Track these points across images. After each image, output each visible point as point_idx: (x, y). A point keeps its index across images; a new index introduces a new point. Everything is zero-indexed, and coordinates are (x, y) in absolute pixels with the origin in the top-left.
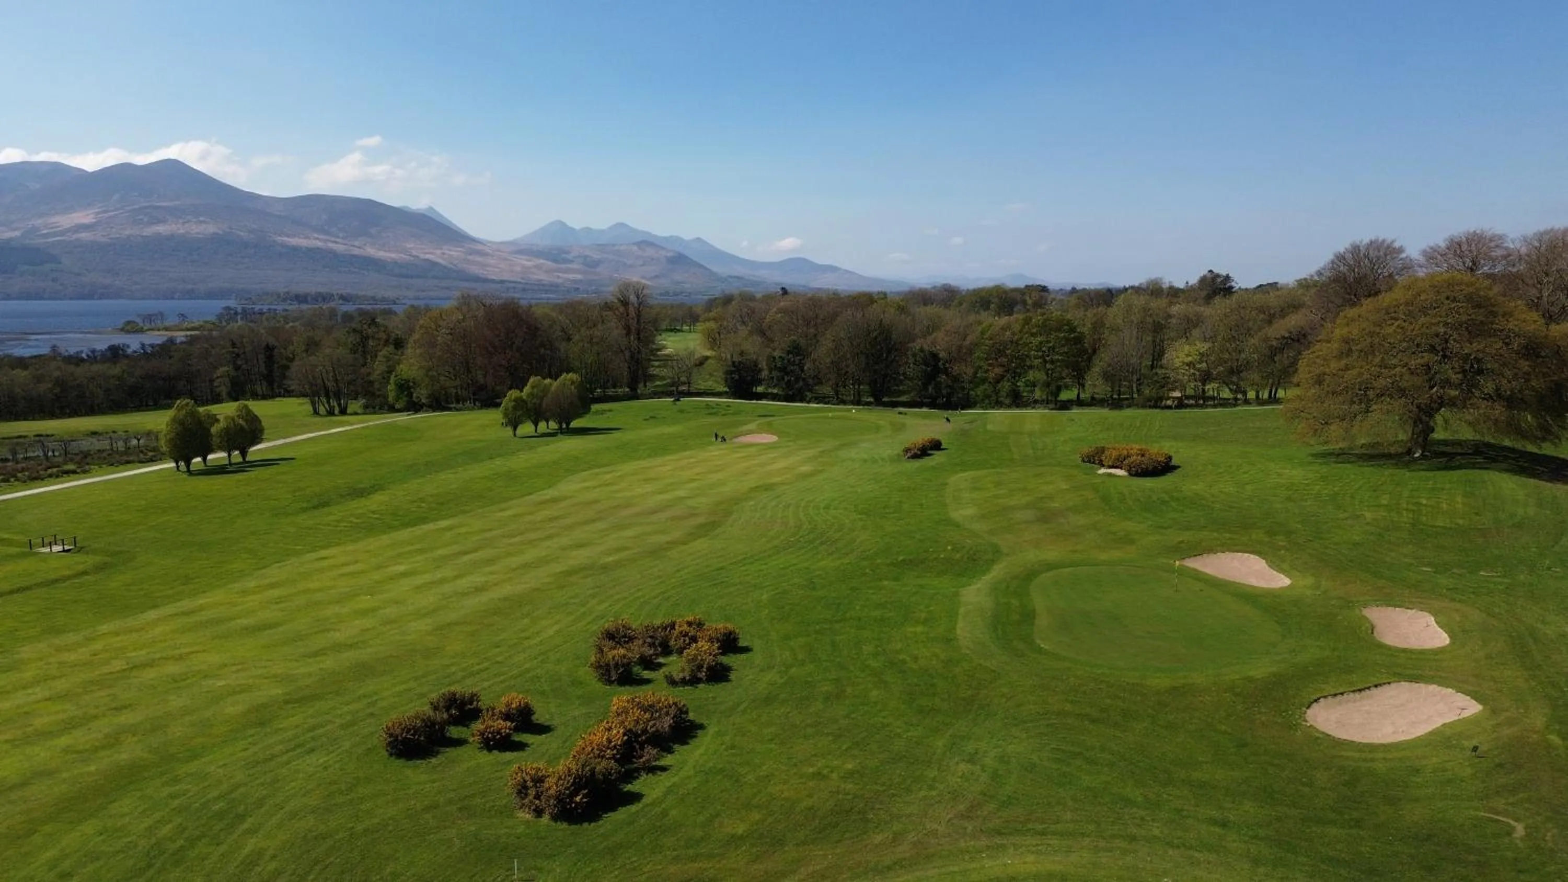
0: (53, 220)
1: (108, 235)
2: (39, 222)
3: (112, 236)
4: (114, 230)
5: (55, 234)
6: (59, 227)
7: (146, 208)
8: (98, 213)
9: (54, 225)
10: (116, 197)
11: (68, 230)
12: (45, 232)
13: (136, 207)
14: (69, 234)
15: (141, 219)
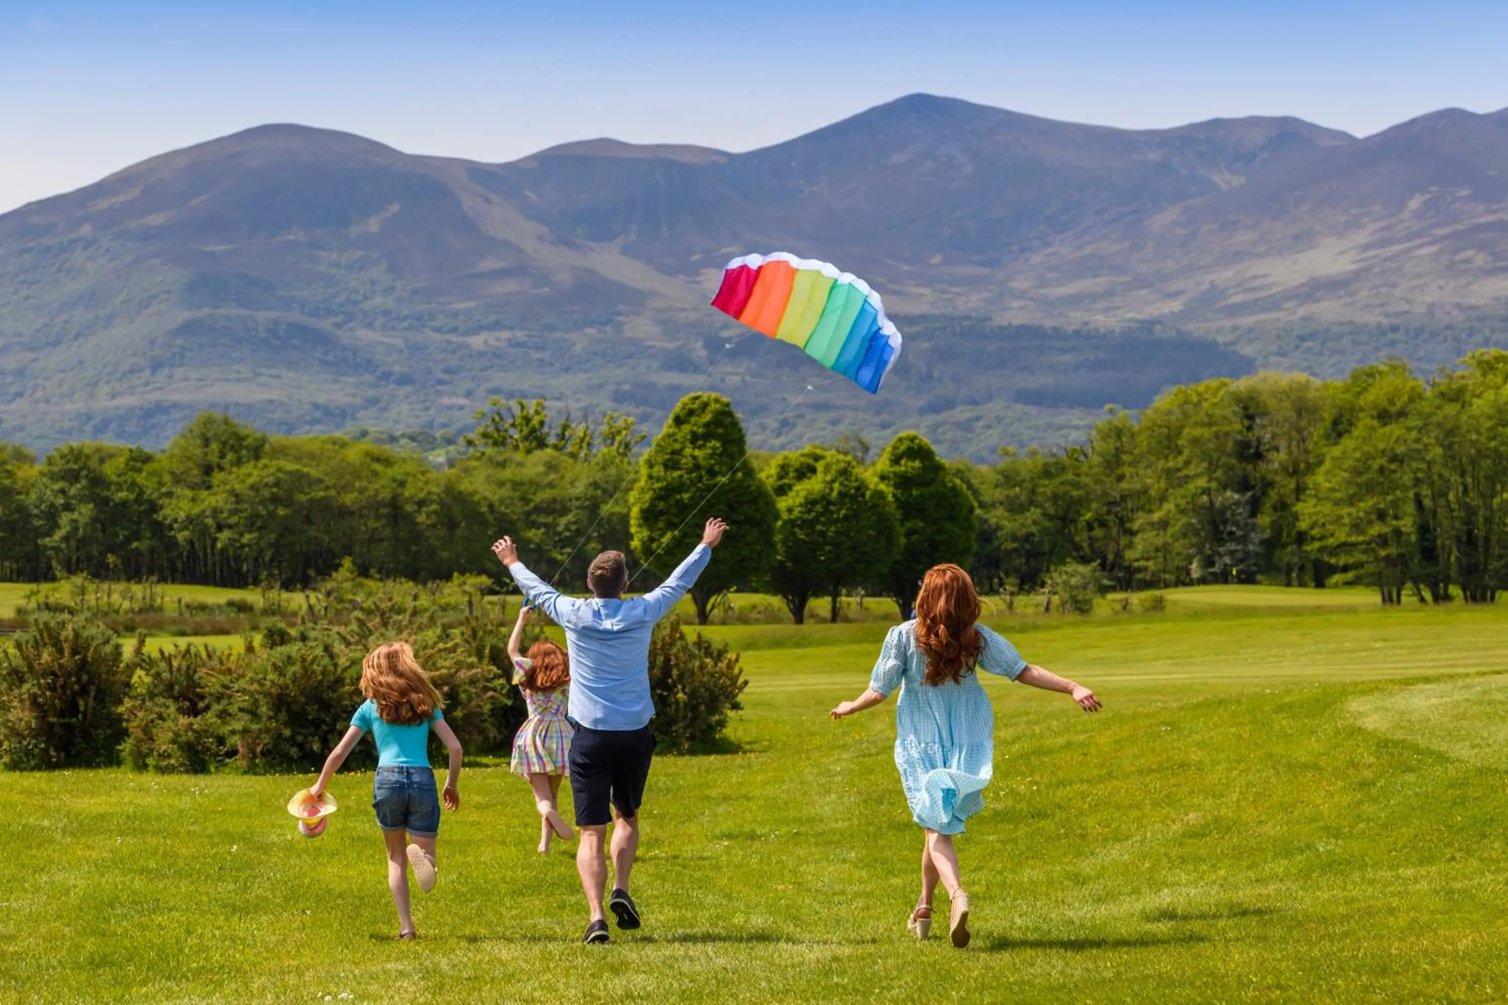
0: (1258, 267)
1: (1382, 305)
2: (1225, 276)
3: (1390, 309)
4: (1397, 292)
5: (1255, 306)
6: (1269, 286)
7: (1488, 227)
8: (1366, 247)
9: (1257, 283)
10: (1414, 204)
11: (1292, 295)
12: (1237, 299)
13: (1460, 227)
14: (1287, 305)
15: (1467, 261)
